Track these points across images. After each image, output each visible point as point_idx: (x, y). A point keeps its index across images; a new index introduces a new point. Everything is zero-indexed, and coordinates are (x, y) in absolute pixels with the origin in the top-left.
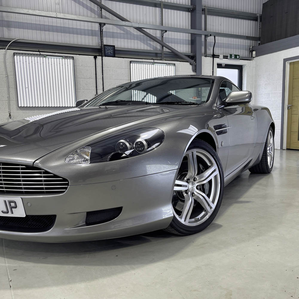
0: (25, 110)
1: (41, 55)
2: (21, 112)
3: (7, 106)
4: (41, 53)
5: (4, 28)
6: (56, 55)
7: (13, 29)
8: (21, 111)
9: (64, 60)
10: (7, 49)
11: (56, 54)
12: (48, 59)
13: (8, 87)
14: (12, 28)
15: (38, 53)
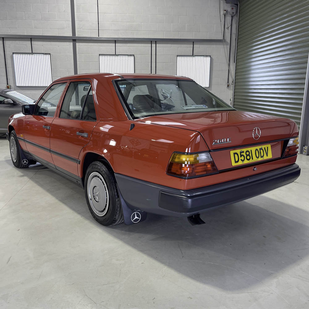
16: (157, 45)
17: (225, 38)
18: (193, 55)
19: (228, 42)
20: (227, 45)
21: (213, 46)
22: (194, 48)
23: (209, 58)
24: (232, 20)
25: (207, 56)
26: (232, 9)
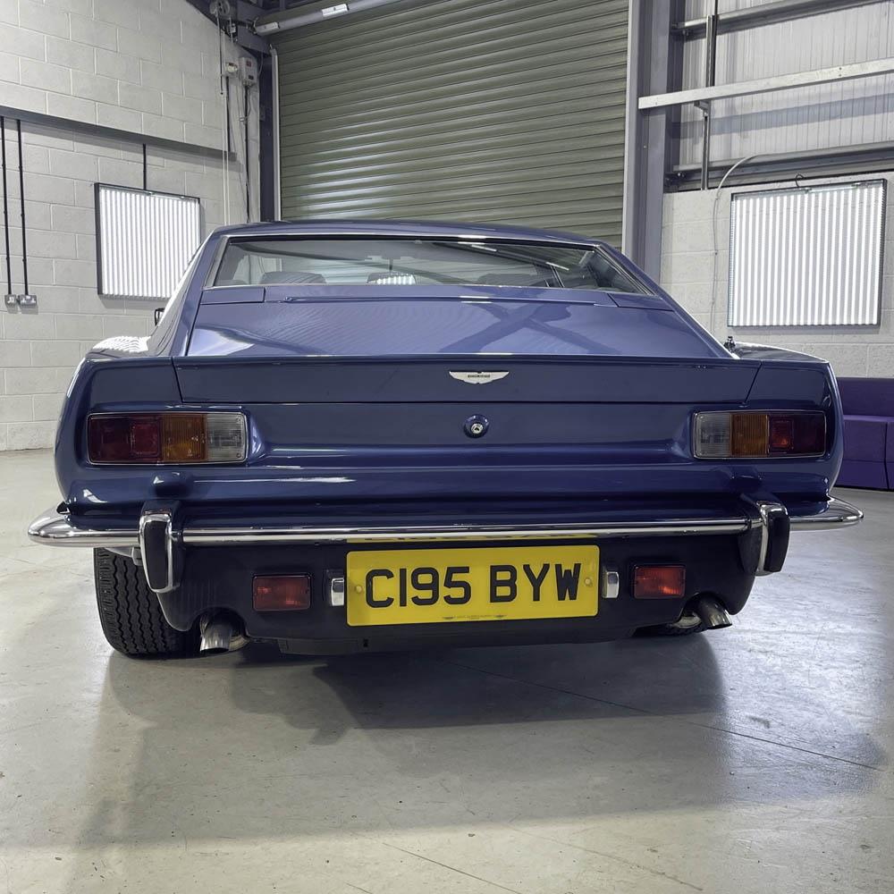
1: (798, 187)
4: (801, 183)
5: (734, 135)
6: (841, 181)
7: (754, 131)
9: (858, 191)
10: (722, 187)
11: (841, 179)
12: (817, 196)
14: (751, 129)
15: (793, 184)
16: (23, 134)
17: (233, 151)
18: (145, 190)
19: (239, 162)
20: (239, 171)
21: (201, 166)
22: (148, 166)
23: (193, 204)
24: (246, 97)
25: (187, 198)
26: (248, 64)
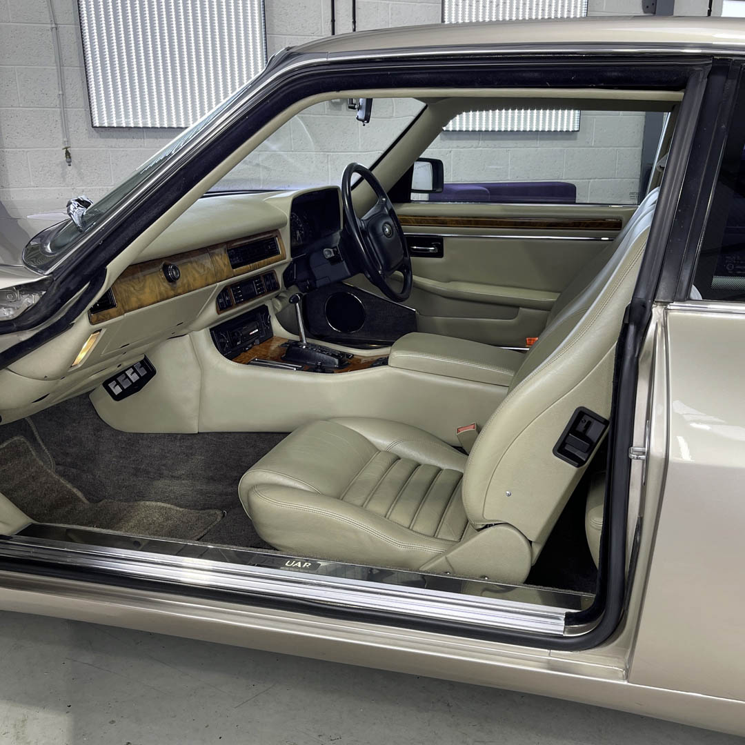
0: (113, 137)
2: (101, 144)
3: (59, 125)
8: (102, 140)
13: (60, 64)
